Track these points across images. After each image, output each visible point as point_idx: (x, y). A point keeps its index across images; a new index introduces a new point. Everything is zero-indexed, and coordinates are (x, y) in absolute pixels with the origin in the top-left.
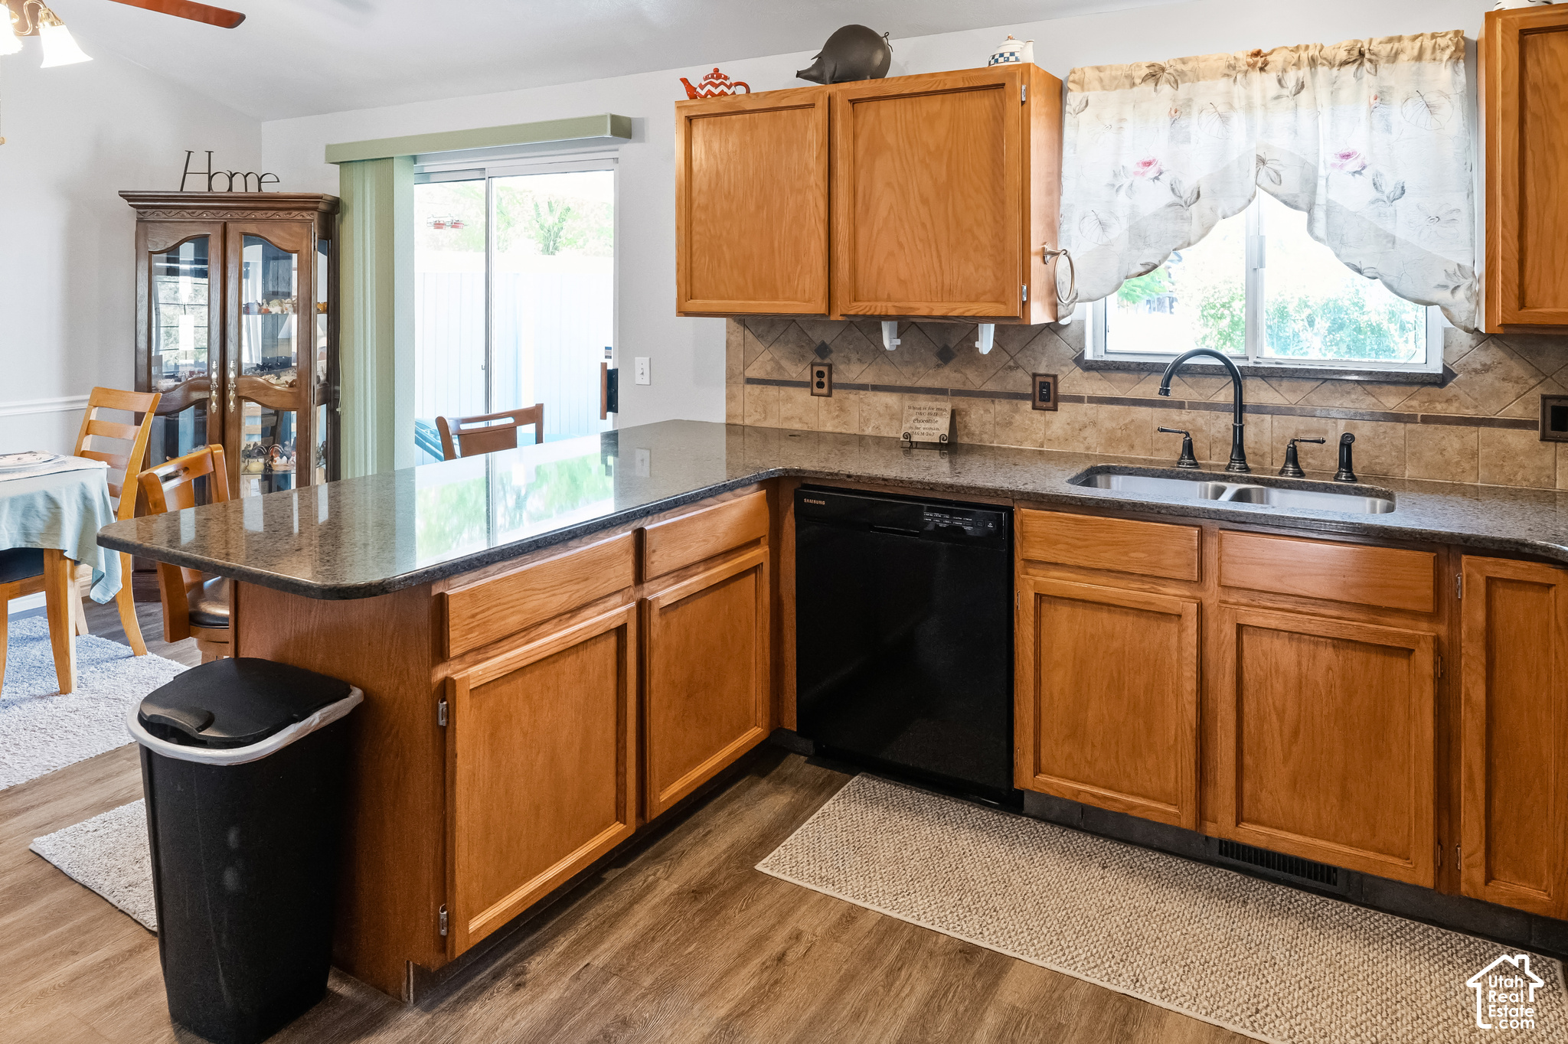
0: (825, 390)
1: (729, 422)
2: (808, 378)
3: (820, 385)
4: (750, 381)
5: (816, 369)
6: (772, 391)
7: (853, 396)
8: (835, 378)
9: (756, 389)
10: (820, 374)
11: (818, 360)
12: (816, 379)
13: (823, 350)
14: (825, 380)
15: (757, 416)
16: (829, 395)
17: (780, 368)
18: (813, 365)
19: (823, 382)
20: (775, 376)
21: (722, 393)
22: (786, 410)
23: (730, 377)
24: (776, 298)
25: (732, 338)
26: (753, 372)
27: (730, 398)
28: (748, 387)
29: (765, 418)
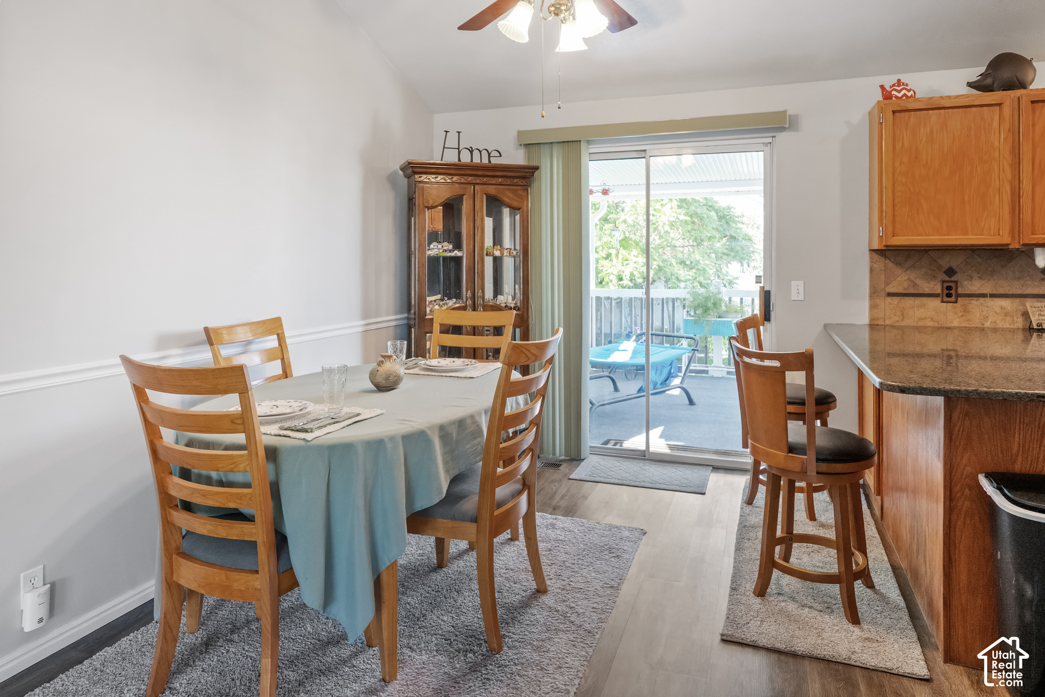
0: (953, 299)
1: (872, 323)
2: (939, 291)
3: (949, 295)
4: (890, 295)
5: (946, 285)
6: (909, 301)
7: (974, 302)
8: (960, 291)
9: (896, 300)
10: (949, 288)
11: (947, 278)
12: (946, 292)
13: (950, 272)
14: (953, 292)
15: (897, 319)
16: (956, 302)
17: (915, 285)
18: (943, 282)
19: (950, 293)
20: (911, 291)
21: (866, 304)
22: (920, 313)
23: (874, 293)
24: (967, 234)
25: (875, 265)
26: (892, 289)
27: (873, 307)
28: (889, 299)
29: (903, 319)
